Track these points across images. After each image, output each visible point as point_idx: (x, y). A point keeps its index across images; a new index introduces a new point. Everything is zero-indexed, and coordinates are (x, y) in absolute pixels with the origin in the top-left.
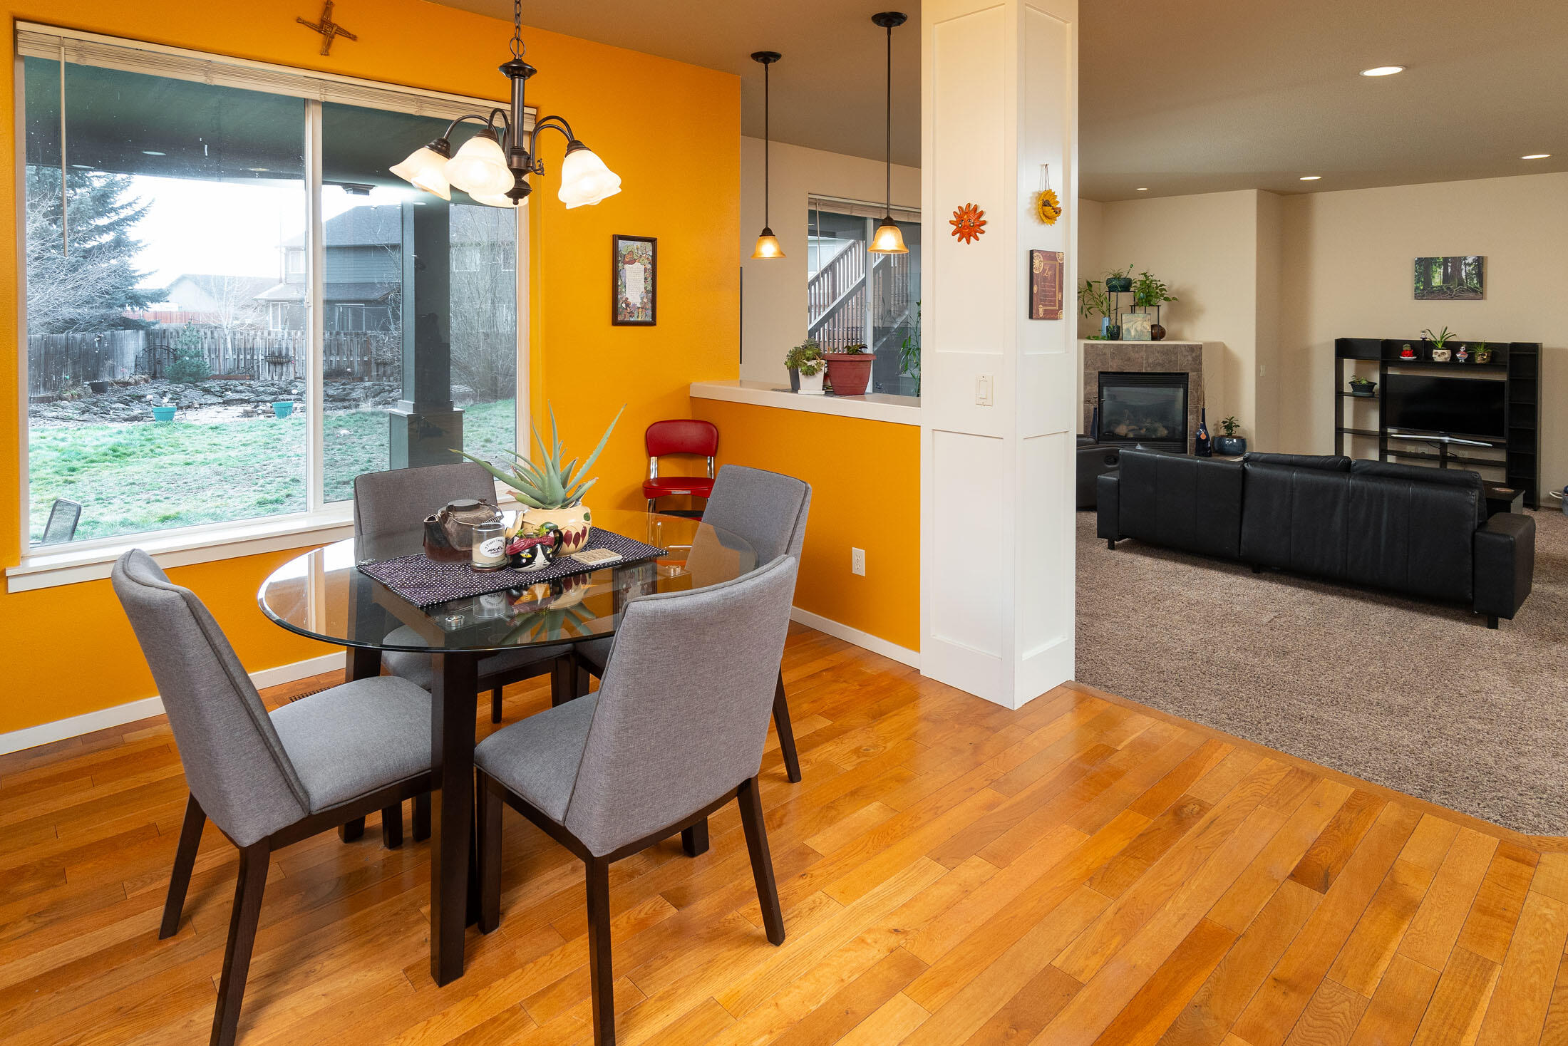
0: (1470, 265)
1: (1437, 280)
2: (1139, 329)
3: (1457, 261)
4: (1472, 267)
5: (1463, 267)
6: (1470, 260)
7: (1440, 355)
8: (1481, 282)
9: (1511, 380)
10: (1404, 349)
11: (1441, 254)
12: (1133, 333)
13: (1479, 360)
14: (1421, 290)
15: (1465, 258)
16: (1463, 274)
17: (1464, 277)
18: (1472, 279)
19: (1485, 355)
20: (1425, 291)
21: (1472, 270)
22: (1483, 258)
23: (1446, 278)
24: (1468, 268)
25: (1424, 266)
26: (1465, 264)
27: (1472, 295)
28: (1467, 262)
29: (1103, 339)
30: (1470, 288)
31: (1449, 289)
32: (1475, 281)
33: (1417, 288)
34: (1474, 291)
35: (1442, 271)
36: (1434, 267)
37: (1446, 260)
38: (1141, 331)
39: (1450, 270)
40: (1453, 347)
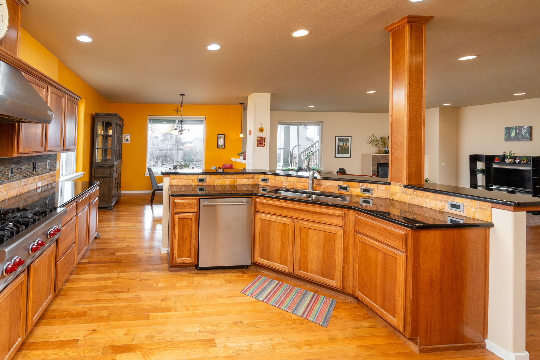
0: (525, 129)
1: (513, 134)
3: (521, 128)
4: (526, 130)
5: (523, 130)
6: (525, 127)
7: (508, 160)
8: (531, 136)
9: (533, 170)
10: (496, 158)
11: (514, 125)
14: (507, 138)
15: (524, 127)
16: (523, 132)
17: (523, 133)
18: (526, 134)
19: (525, 161)
20: (508, 138)
21: (526, 131)
22: (531, 127)
23: (516, 134)
24: (525, 130)
25: (508, 130)
26: (524, 129)
27: (526, 140)
28: (524, 128)
29: (384, 154)
30: (526, 137)
31: (517, 137)
32: (527, 135)
33: (505, 137)
34: (527, 138)
35: (515, 131)
36: (512, 130)
37: (516, 127)
39: (518, 131)
40: (515, 158)
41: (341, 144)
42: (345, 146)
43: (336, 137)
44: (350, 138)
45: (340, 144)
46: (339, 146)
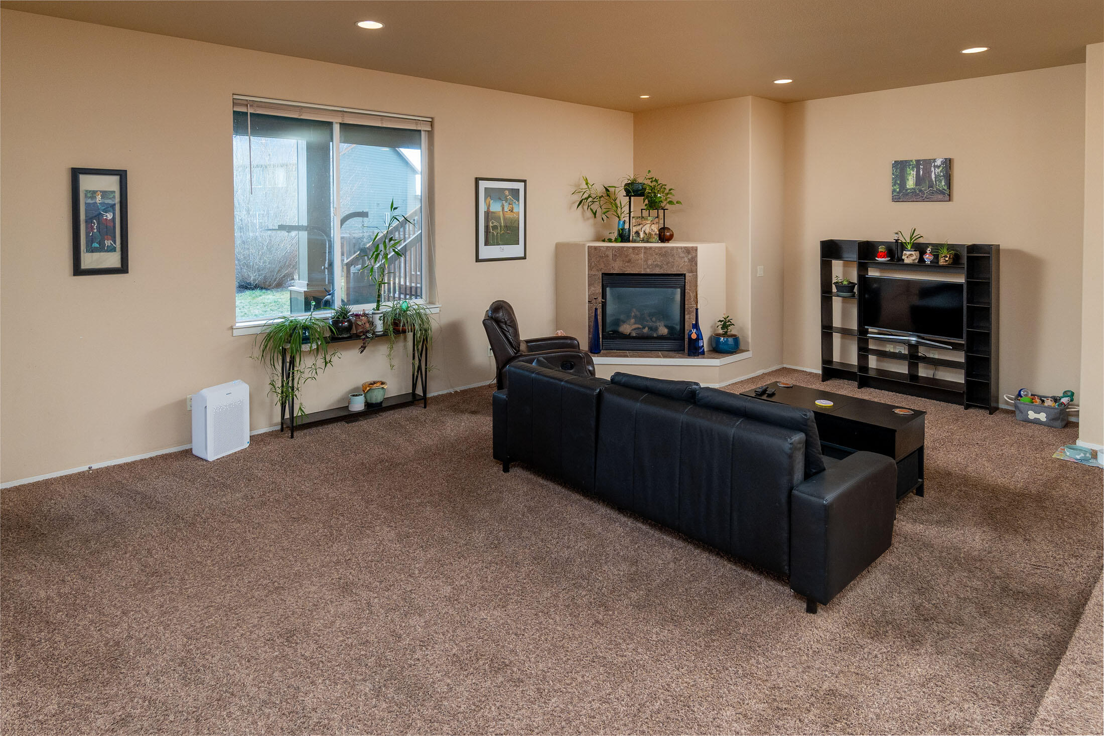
0: (938, 167)
1: (911, 183)
2: (647, 232)
3: (928, 163)
4: (941, 169)
5: (933, 169)
6: (938, 163)
7: (910, 256)
8: (949, 185)
9: (968, 283)
10: (880, 250)
11: (913, 156)
12: (642, 235)
13: (942, 262)
14: (898, 193)
15: (934, 160)
16: (933, 176)
17: (934, 179)
18: (941, 182)
19: (947, 257)
20: (901, 195)
21: (941, 172)
22: (950, 160)
23: (919, 180)
24: (938, 170)
25: (900, 167)
26: (935, 166)
27: (940, 197)
28: (936, 164)
29: (616, 241)
30: (940, 190)
31: (920, 191)
32: (943, 183)
33: (894, 191)
34: (942, 192)
35: (915, 173)
36: (908, 170)
37: (918, 161)
38: (650, 234)
39: (921, 172)
40: (920, 248)
41: (496, 207)
42: (509, 215)
43: (477, 180)
44: (520, 186)
45: (492, 209)
46: (487, 213)
